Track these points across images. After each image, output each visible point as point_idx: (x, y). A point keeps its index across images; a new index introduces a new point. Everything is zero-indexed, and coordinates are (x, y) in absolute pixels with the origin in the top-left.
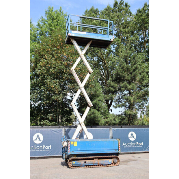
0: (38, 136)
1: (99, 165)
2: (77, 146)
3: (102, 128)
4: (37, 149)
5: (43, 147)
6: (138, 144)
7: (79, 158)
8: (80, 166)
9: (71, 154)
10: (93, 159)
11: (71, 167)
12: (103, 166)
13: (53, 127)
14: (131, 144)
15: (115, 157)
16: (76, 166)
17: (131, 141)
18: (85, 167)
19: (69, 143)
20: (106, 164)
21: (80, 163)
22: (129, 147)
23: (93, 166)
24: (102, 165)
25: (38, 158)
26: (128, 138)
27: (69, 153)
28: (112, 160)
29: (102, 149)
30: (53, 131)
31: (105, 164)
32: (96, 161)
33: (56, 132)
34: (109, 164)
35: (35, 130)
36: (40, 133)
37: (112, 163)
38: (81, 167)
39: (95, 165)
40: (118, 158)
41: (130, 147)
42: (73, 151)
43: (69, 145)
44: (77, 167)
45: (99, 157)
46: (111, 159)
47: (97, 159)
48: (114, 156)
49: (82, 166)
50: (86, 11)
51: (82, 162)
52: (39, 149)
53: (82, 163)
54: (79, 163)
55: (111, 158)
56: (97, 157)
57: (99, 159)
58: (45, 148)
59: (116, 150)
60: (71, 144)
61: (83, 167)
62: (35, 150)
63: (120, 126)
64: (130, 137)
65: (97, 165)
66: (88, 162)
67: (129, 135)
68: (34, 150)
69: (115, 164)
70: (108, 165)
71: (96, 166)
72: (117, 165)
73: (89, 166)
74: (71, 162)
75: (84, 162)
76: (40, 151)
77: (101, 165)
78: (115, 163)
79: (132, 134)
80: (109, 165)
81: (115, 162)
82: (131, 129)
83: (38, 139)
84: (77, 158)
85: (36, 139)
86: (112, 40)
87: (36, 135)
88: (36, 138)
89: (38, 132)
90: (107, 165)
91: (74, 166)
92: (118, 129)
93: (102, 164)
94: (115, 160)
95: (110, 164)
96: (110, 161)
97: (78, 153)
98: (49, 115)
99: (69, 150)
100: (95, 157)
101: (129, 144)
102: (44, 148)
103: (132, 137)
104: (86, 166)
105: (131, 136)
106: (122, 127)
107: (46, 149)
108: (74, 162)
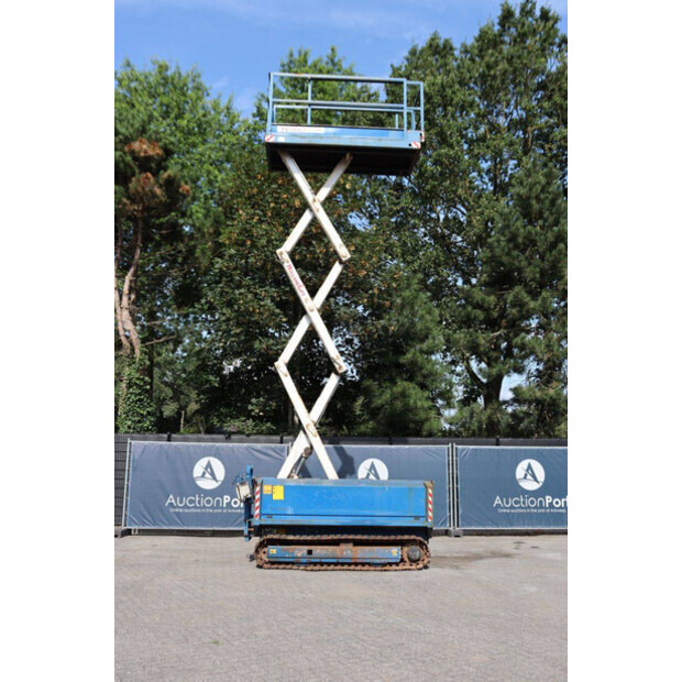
0: (209, 465)
1: (356, 564)
2: (282, 498)
3: (420, 447)
4: (204, 507)
5: (225, 501)
6: (551, 504)
7: (291, 537)
8: (293, 563)
9: (264, 523)
10: (336, 543)
11: (265, 566)
12: (373, 568)
13: (262, 438)
14: (524, 503)
15: (415, 540)
16: (280, 563)
17: (525, 492)
18: (311, 567)
19: (258, 489)
20: (383, 561)
21: (293, 553)
22: (516, 511)
23: (336, 564)
24: (369, 564)
25: (215, 534)
26: (515, 482)
27: (256, 521)
28: (406, 549)
29: (368, 513)
30: (258, 451)
31: (378, 561)
32: (347, 551)
33: (266, 454)
34: (391, 561)
35: (200, 447)
36: (215, 456)
37: (402, 560)
38: (295, 567)
39: (343, 564)
40: (424, 547)
41: (521, 511)
42: (270, 516)
43: (257, 497)
44: (283, 566)
45: (359, 537)
46: (399, 548)
47: (350, 546)
48: (413, 537)
49: (300, 564)
50: (413, 52)
51: (300, 551)
52: (212, 507)
53: (299, 555)
54: (289, 553)
55: (402, 544)
56: (351, 537)
57: (357, 543)
58: (229, 504)
59: (417, 518)
60: (265, 493)
61: (302, 567)
62: (200, 508)
63: (494, 440)
64: (522, 476)
65: (350, 564)
66: (319, 551)
67: (520, 471)
68: (195, 507)
69: (414, 564)
70: (391, 564)
71: (345, 567)
72: (421, 566)
73: (322, 564)
74: (265, 550)
75: (305, 552)
76: (216, 511)
77: (363, 564)
78: (413, 561)
79: (530, 467)
80: (394, 567)
81: (413, 557)
82: (525, 450)
83: (207, 475)
84: (283, 537)
85: (203, 475)
86: (414, 146)
87: (203, 462)
88: (204, 473)
89: (209, 455)
91: (273, 563)
92: (476, 450)
93: (368, 561)
94: (416, 552)
95: (397, 564)
96: (395, 552)
97: (286, 523)
98: (254, 400)
99: (258, 511)
100: (344, 537)
101: (516, 502)
102: (227, 504)
103: (529, 477)
104: (315, 564)
105: (526, 475)
106: (498, 444)
107: (232, 508)
108: (273, 550)
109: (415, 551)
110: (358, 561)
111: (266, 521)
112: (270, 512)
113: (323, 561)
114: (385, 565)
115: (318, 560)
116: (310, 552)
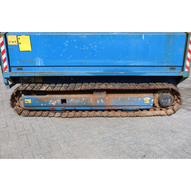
2: (29, 49)
8: (49, 110)
9: (14, 75)
10: (90, 92)
12: (124, 113)
15: (167, 89)
18: (66, 114)
20: (135, 108)
21: (48, 102)
23: (89, 111)
24: (122, 110)
27: (7, 74)
29: (121, 62)
31: (130, 108)
32: (100, 99)
34: (142, 108)
38: (52, 114)
39: (96, 110)
40: (175, 93)
43: (3, 49)
46: (151, 95)
47: (104, 95)
49: (55, 111)
51: (55, 100)
53: (54, 104)
54: (44, 103)
55: (154, 91)
59: (173, 68)
60: (9, 44)
61: (58, 114)
65: (102, 111)
66: (72, 99)
69: (163, 109)
71: (98, 113)
72: (170, 111)
73: (77, 111)
74: (22, 98)
75: (59, 101)
78: (162, 106)
81: (165, 104)
84: (38, 87)
90: (137, 110)
91: (30, 111)
93: (121, 108)
94: (169, 99)
95: (148, 110)
96: (148, 99)
99: (5, 64)
108: (28, 100)
109: (167, 98)
110: (110, 108)
111: (16, 73)
112: (18, 63)
113: (77, 108)
114: (137, 111)
115: (73, 108)
116: (64, 101)
